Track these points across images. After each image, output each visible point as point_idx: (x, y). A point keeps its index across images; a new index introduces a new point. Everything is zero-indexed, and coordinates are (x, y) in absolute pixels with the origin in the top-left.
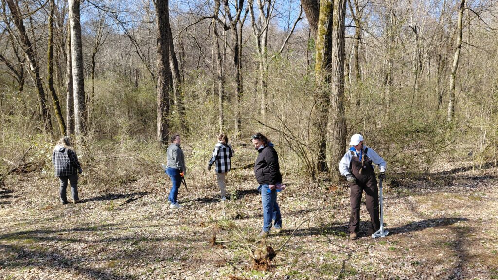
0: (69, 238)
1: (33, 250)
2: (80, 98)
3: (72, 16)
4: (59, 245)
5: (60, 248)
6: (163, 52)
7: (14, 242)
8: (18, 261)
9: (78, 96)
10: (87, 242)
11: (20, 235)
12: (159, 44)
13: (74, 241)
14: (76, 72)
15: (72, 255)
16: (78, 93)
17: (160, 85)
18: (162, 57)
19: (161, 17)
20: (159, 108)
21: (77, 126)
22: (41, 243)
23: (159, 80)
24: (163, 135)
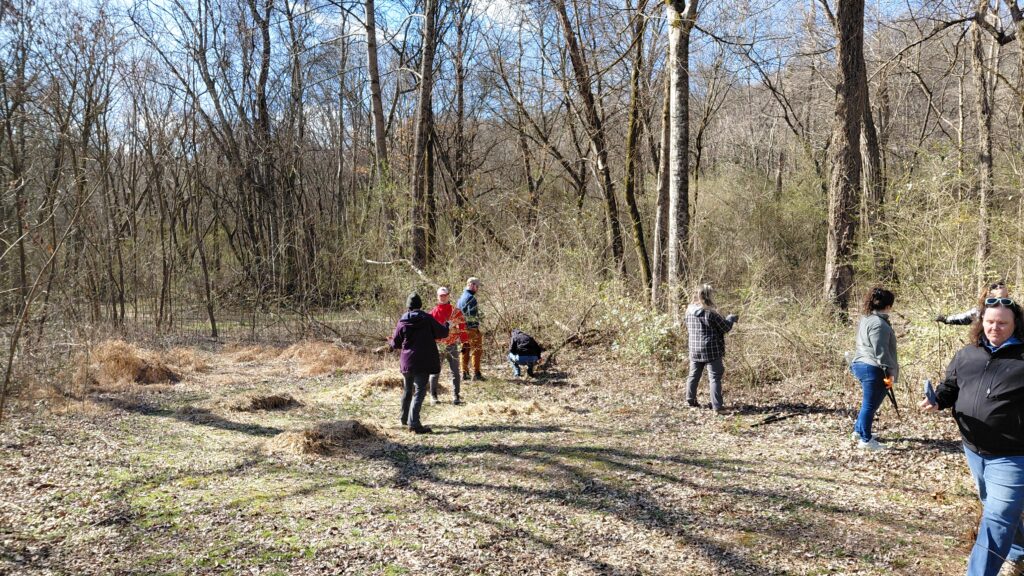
0: (664, 473)
1: (607, 482)
2: (681, 216)
3: (675, 63)
4: (649, 483)
5: (649, 488)
6: (848, 112)
7: (578, 463)
8: (585, 498)
9: (678, 213)
10: (696, 487)
11: (585, 452)
12: (840, 96)
13: (673, 480)
14: (677, 167)
15: (671, 506)
16: (677, 207)
17: (838, 183)
18: (844, 123)
19: (847, 38)
20: (831, 233)
21: (672, 268)
22: (619, 473)
23: (836, 172)
24: (837, 289)
